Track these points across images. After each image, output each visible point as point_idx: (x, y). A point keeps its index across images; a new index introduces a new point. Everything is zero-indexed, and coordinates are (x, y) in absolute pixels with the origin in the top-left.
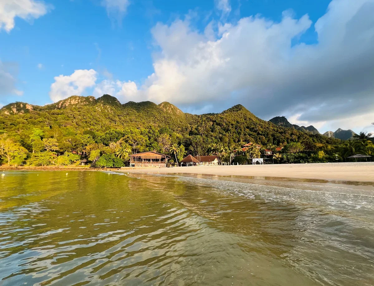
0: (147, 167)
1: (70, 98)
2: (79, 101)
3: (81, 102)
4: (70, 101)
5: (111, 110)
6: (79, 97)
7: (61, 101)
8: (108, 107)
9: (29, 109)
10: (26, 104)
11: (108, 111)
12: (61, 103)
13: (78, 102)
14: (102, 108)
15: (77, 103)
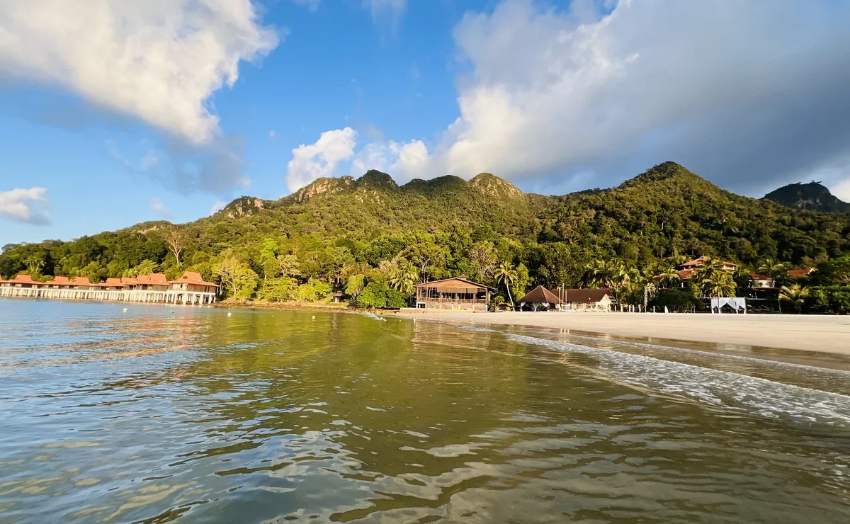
0: (449, 310)
1: (315, 182)
2: (329, 186)
3: (332, 188)
4: (315, 188)
5: (381, 198)
6: (328, 179)
7: (302, 189)
8: (375, 193)
9: (259, 206)
10: (255, 198)
11: (376, 202)
12: (302, 192)
13: (327, 188)
14: (365, 196)
15: (325, 190)
